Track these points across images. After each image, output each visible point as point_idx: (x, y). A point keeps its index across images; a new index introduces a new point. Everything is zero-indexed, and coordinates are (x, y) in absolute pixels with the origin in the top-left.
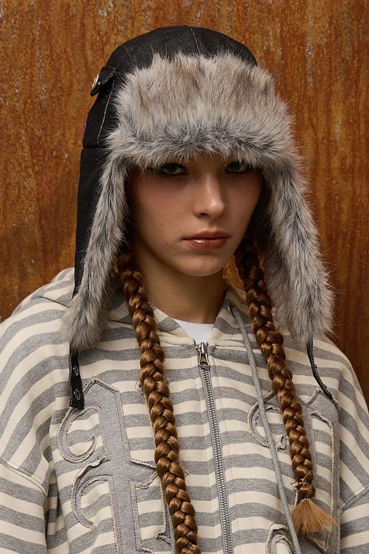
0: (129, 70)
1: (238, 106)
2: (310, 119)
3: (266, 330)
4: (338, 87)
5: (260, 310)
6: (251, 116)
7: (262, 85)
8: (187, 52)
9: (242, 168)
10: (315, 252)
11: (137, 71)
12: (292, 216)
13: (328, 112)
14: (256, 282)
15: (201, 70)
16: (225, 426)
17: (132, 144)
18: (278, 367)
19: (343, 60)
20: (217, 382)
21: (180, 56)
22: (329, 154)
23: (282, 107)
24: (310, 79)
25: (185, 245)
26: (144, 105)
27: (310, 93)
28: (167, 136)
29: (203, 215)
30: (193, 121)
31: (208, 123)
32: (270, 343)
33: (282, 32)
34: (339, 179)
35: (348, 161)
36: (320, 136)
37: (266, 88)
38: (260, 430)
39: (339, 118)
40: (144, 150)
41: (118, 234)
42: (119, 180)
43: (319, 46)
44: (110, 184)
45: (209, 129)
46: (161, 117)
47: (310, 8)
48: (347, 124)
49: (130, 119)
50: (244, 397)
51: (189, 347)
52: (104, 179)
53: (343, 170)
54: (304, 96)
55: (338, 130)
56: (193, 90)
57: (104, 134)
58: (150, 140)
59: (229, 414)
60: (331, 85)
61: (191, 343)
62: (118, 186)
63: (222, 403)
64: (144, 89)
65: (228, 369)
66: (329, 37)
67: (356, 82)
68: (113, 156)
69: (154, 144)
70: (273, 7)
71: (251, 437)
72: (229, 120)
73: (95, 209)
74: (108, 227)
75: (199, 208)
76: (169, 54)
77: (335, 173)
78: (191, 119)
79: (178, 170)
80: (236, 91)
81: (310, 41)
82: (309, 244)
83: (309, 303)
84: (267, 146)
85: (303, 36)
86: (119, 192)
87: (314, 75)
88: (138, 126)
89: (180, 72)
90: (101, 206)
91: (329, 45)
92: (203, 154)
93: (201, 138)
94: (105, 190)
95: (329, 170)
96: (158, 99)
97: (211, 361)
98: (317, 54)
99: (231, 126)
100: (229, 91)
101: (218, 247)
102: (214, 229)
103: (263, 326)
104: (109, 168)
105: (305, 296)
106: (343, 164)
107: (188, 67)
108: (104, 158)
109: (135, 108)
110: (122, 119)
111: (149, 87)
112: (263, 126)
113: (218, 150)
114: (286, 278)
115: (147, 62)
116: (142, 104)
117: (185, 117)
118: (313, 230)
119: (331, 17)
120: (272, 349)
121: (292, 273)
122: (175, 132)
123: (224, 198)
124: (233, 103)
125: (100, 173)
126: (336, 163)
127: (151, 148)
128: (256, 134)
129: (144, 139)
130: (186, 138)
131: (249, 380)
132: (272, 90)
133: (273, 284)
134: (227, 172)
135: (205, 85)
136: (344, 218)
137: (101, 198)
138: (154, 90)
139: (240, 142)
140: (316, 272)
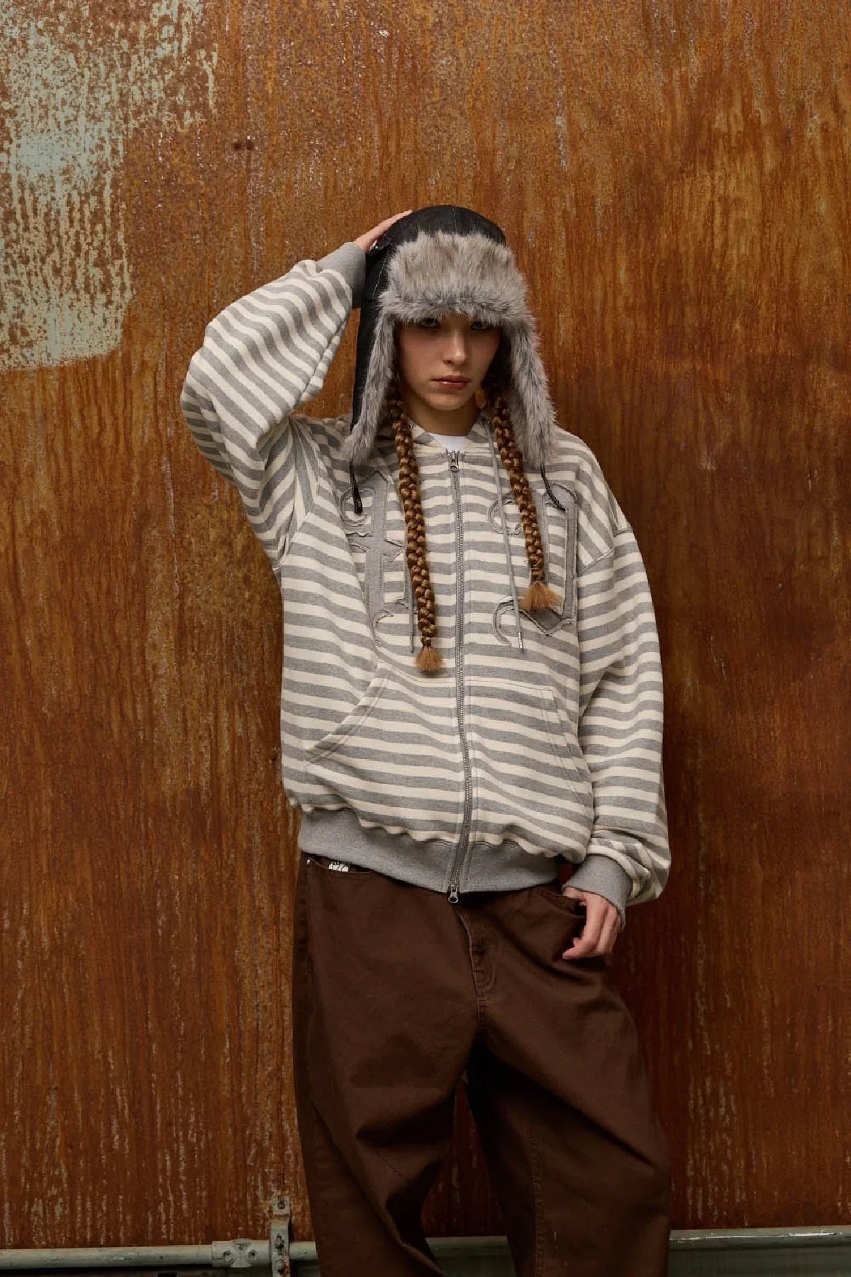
0: (399, 242)
1: (483, 277)
2: (600, 267)
3: (508, 448)
4: (621, 240)
5: (504, 432)
6: (493, 286)
7: (505, 260)
8: (447, 230)
9: (484, 327)
10: (546, 395)
11: (406, 243)
12: (527, 366)
13: (614, 261)
14: (500, 411)
15: (455, 246)
16: (468, 517)
17: (397, 303)
18: (517, 477)
19: (626, 217)
20: (464, 481)
21: (440, 234)
22: (615, 295)
23: (520, 278)
24: (599, 234)
25: (434, 384)
26: (408, 273)
27: (600, 245)
28: (426, 300)
29: (449, 362)
30: (446, 288)
31: (457, 291)
32: (511, 459)
33: (576, 194)
34: (623, 316)
35: (631, 300)
36: (608, 279)
37: (508, 262)
38: (498, 520)
39: (623, 265)
40: (407, 309)
41: (389, 374)
42: (389, 331)
43: (607, 206)
44: (382, 334)
45: (458, 295)
46: (422, 284)
47: (598, 175)
48: (629, 270)
49: (397, 283)
50: (486, 494)
51: (442, 456)
52: (378, 330)
53: (627, 308)
54: (595, 247)
55: (623, 276)
56: (447, 263)
57: (378, 294)
58: (411, 301)
59: (472, 507)
60: (616, 238)
61: (443, 452)
62: (388, 335)
63: (467, 499)
64: (410, 259)
65: (475, 471)
66: (614, 198)
67: (636, 236)
68: (384, 312)
69: (414, 305)
70: (569, 175)
71: (490, 527)
72: (474, 289)
73: (370, 355)
74: (381, 369)
75: (447, 357)
76: (431, 231)
77: (620, 310)
78: (445, 286)
79: (434, 324)
80: (481, 266)
81: (599, 202)
82: (540, 388)
83: (541, 435)
84: (505, 310)
85: (593, 198)
86: (389, 340)
87: (602, 230)
88: (403, 289)
89: (438, 247)
90: (375, 353)
91: (614, 206)
92: (453, 314)
93: (451, 302)
94: (378, 339)
95: (615, 308)
96: (420, 268)
97: (461, 465)
98: (605, 213)
99: (477, 294)
100: (477, 263)
101: (460, 388)
102: (457, 374)
103: (505, 445)
104: (381, 321)
105: (538, 430)
106: (626, 303)
107: (445, 244)
108: (377, 313)
109: (402, 274)
110: (392, 282)
111: (414, 257)
112: (502, 293)
113: (465, 312)
114: (524, 415)
115: (413, 237)
116: (407, 272)
117: (440, 284)
118: (544, 377)
119: (615, 182)
120: (513, 463)
121: (528, 411)
122: (431, 296)
123: (467, 350)
124: (479, 275)
125: (373, 326)
126: (621, 302)
127: (412, 308)
128: (495, 300)
129: (407, 300)
130: (440, 301)
131: (492, 480)
132: (512, 264)
133: (514, 418)
134: (472, 328)
135: (458, 259)
136: (628, 347)
137: (375, 346)
138: (417, 261)
139: (483, 307)
140: (545, 411)
